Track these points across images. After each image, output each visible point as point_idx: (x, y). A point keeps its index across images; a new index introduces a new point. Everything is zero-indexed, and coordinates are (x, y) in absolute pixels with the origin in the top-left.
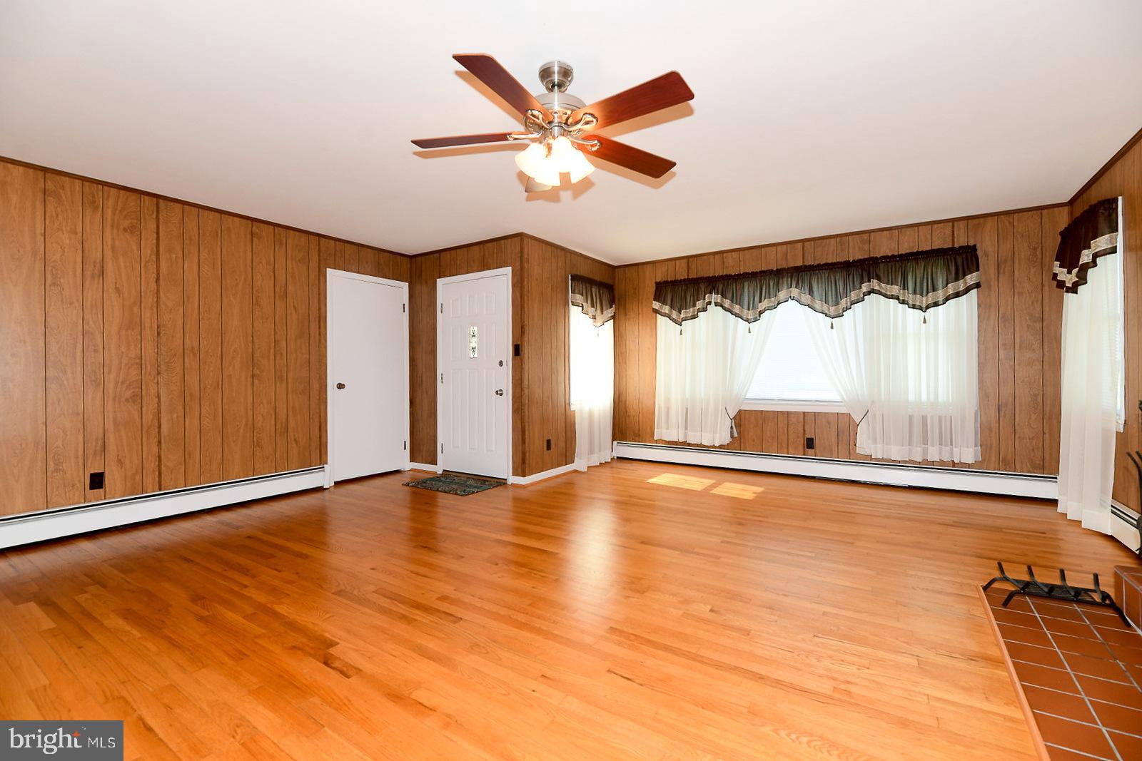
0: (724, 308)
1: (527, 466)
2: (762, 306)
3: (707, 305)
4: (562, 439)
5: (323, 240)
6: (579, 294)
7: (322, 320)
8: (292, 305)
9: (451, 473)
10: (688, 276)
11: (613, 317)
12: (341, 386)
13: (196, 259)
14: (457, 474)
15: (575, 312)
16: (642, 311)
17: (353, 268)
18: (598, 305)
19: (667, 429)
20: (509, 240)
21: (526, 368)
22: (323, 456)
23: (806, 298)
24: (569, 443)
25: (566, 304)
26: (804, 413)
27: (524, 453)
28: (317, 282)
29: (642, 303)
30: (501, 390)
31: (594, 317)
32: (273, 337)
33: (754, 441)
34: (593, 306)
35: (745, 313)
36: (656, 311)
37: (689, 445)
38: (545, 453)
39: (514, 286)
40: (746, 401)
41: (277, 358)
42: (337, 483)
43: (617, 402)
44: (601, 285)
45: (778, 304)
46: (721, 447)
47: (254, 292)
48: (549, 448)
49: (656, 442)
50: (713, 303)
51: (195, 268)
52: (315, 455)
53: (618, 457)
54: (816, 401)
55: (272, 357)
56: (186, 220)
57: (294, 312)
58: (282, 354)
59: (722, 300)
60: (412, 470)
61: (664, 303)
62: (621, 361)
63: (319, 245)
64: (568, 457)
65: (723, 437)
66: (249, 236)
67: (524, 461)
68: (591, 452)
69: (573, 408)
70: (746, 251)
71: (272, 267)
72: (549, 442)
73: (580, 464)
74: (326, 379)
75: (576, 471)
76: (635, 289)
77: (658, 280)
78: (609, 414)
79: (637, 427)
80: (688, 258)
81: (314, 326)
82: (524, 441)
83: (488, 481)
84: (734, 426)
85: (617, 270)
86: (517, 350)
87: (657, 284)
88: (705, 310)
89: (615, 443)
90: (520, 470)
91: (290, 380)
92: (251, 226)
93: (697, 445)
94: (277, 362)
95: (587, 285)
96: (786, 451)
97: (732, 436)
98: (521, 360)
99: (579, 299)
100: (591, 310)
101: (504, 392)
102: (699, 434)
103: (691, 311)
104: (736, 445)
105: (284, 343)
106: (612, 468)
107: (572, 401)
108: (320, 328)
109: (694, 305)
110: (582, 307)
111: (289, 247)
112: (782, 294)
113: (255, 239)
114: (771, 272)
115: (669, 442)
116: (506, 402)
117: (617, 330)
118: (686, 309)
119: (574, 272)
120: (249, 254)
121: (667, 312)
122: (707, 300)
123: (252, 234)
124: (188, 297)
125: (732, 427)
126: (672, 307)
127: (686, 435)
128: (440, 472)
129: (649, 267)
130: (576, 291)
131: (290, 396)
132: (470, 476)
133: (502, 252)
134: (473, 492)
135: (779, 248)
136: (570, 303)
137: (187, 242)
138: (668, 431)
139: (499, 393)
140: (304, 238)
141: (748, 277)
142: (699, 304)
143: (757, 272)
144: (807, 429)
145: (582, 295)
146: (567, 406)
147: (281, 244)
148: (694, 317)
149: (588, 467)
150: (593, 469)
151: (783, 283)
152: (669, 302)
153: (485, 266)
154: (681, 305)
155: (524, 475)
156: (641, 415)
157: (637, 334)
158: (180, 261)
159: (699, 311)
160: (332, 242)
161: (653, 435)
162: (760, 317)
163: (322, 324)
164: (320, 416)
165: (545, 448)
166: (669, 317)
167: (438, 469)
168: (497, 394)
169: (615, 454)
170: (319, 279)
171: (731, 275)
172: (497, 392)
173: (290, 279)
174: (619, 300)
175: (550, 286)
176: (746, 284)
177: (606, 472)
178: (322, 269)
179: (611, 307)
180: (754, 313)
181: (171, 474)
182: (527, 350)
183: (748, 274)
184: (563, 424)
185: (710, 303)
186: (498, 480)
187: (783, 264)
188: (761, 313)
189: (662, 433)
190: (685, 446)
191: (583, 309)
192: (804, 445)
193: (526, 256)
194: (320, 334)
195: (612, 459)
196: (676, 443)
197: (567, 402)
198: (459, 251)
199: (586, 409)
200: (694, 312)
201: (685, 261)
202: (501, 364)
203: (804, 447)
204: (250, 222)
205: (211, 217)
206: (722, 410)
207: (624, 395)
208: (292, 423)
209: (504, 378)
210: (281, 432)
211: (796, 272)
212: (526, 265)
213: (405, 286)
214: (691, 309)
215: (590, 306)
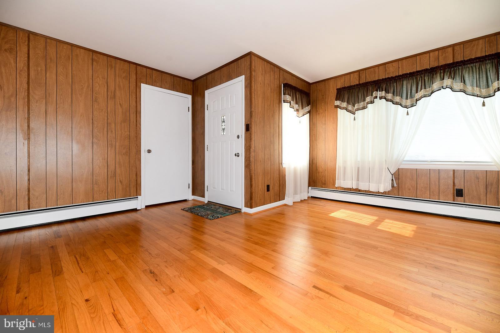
0: (387, 100)
1: (253, 201)
2: (417, 96)
3: (374, 99)
4: (277, 185)
5: (139, 67)
6: (288, 95)
7: (138, 113)
8: (119, 103)
9: (211, 203)
10: (359, 82)
11: (309, 112)
12: (149, 151)
13: (54, 72)
14: (215, 204)
15: (285, 107)
16: (327, 108)
17: (158, 85)
18: (300, 104)
19: (344, 180)
20: (243, 59)
21: (253, 139)
22: (138, 190)
23: (458, 85)
24: (281, 187)
25: (280, 102)
26: (454, 170)
27: (251, 194)
28: (135, 91)
29: (327, 103)
30: (238, 153)
31: (297, 110)
32: (106, 121)
33: (410, 189)
34: (297, 103)
35: (404, 102)
36: (337, 107)
37: (359, 191)
38: (265, 193)
39: (246, 87)
40: (403, 163)
41: (109, 133)
42: (147, 207)
43: (311, 164)
44: (302, 92)
45: (432, 93)
46: (384, 193)
47: (94, 94)
48: (268, 190)
49: (337, 188)
50: (378, 98)
51: (54, 77)
52: (133, 190)
53: (311, 197)
54: (465, 162)
55: (105, 133)
56: (48, 48)
57: (120, 107)
58: (112, 131)
59: (386, 95)
60: (193, 200)
61: (343, 101)
62: (313, 140)
63: (136, 69)
64: (281, 196)
65: (385, 186)
66: (90, 61)
67: (251, 198)
68: (295, 193)
69: (284, 166)
70: (404, 60)
71: (106, 80)
72: (268, 186)
73: (288, 200)
74: (141, 147)
75: (285, 205)
76: (323, 95)
77: (338, 87)
78: (307, 172)
79: (324, 179)
80: (359, 71)
81: (133, 116)
82: (251, 186)
83: (230, 209)
84: (394, 179)
85: (311, 85)
86: (248, 128)
87: (337, 89)
88: (372, 102)
89: (310, 188)
90: (249, 204)
91: (117, 147)
92: (92, 55)
93: (366, 191)
94: (109, 135)
95: (293, 90)
96: (437, 197)
97: (393, 186)
98: (250, 134)
99: (288, 98)
100: (296, 106)
101: (240, 155)
102: (368, 184)
103: (362, 104)
104: (396, 192)
105: (114, 125)
106: (308, 203)
107: (283, 162)
108: (136, 117)
109: (364, 100)
110: (290, 103)
111: (117, 69)
112: (435, 86)
113: (94, 63)
114: (426, 70)
115: (345, 189)
116: (241, 160)
117: (311, 120)
118: (358, 103)
119: (285, 82)
120: (91, 72)
121: (345, 106)
122: (374, 95)
123: (93, 60)
124: (49, 94)
125: (392, 180)
126: (348, 103)
127: (358, 184)
128: (206, 202)
129: (332, 81)
130: (287, 93)
131: (117, 156)
132: (221, 206)
133: (239, 67)
134: (218, 217)
135: (431, 54)
136: (283, 101)
137: (48, 61)
138: (344, 181)
139: (237, 155)
140: (127, 65)
141: (407, 77)
142: (368, 99)
143: (414, 73)
144: (456, 181)
145: (290, 96)
146: (280, 165)
147: (112, 67)
148: (364, 108)
149: (293, 202)
150: (296, 204)
151: (436, 77)
152: (346, 100)
153: (230, 78)
154: (354, 102)
155: (251, 207)
156: (326, 171)
157: (324, 122)
158: (44, 72)
159: (368, 103)
160: (145, 69)
161: (334, 183)
162: (416, 103)
163: (138, 115)
164: (136, 168)
165: (266, 190)
166: (346, 109)
167: (205, 200)
168: (236, 155)
169: (310, 195)
170: (136, 89)
171: (392, 77)
172: (236, 154)
173: (117, 88)
174: (313, 103)
175: (269, 88)
176: (405, 83)
177: (304, 206)
178: (138, 83)
179: (308, 106)
180: (411, 101)
181: (37, 200)
182: (253, 128)
183: (406, 74)
184: (278, 176)
185: (376, 97)
186: (237, 209)
187: (434, 64)
188: (417, 100)
189: (340, 182)
190: (357, 191)
191: (290, 105)
192: (453, 193)
193: (253, 67)
194: (136, 121)
195: (308, 197)
196: (350, 189)
197: (280, 162)
198: (216, 72)
199: (292, 167)
200: (364, 104)
201: (358, 73)
202: (238, 137)
203: (454, 196)
204: (91, 53)
205: (65, 47)
206: (385, 168)
207: (316, 160)
208: (118, 171)
209: (240, 146)
210: (111, 177)
211: (449, 68)
212: (253, 73)
213: (190, 97)
214: (362, 103)
215: (295, 103)
